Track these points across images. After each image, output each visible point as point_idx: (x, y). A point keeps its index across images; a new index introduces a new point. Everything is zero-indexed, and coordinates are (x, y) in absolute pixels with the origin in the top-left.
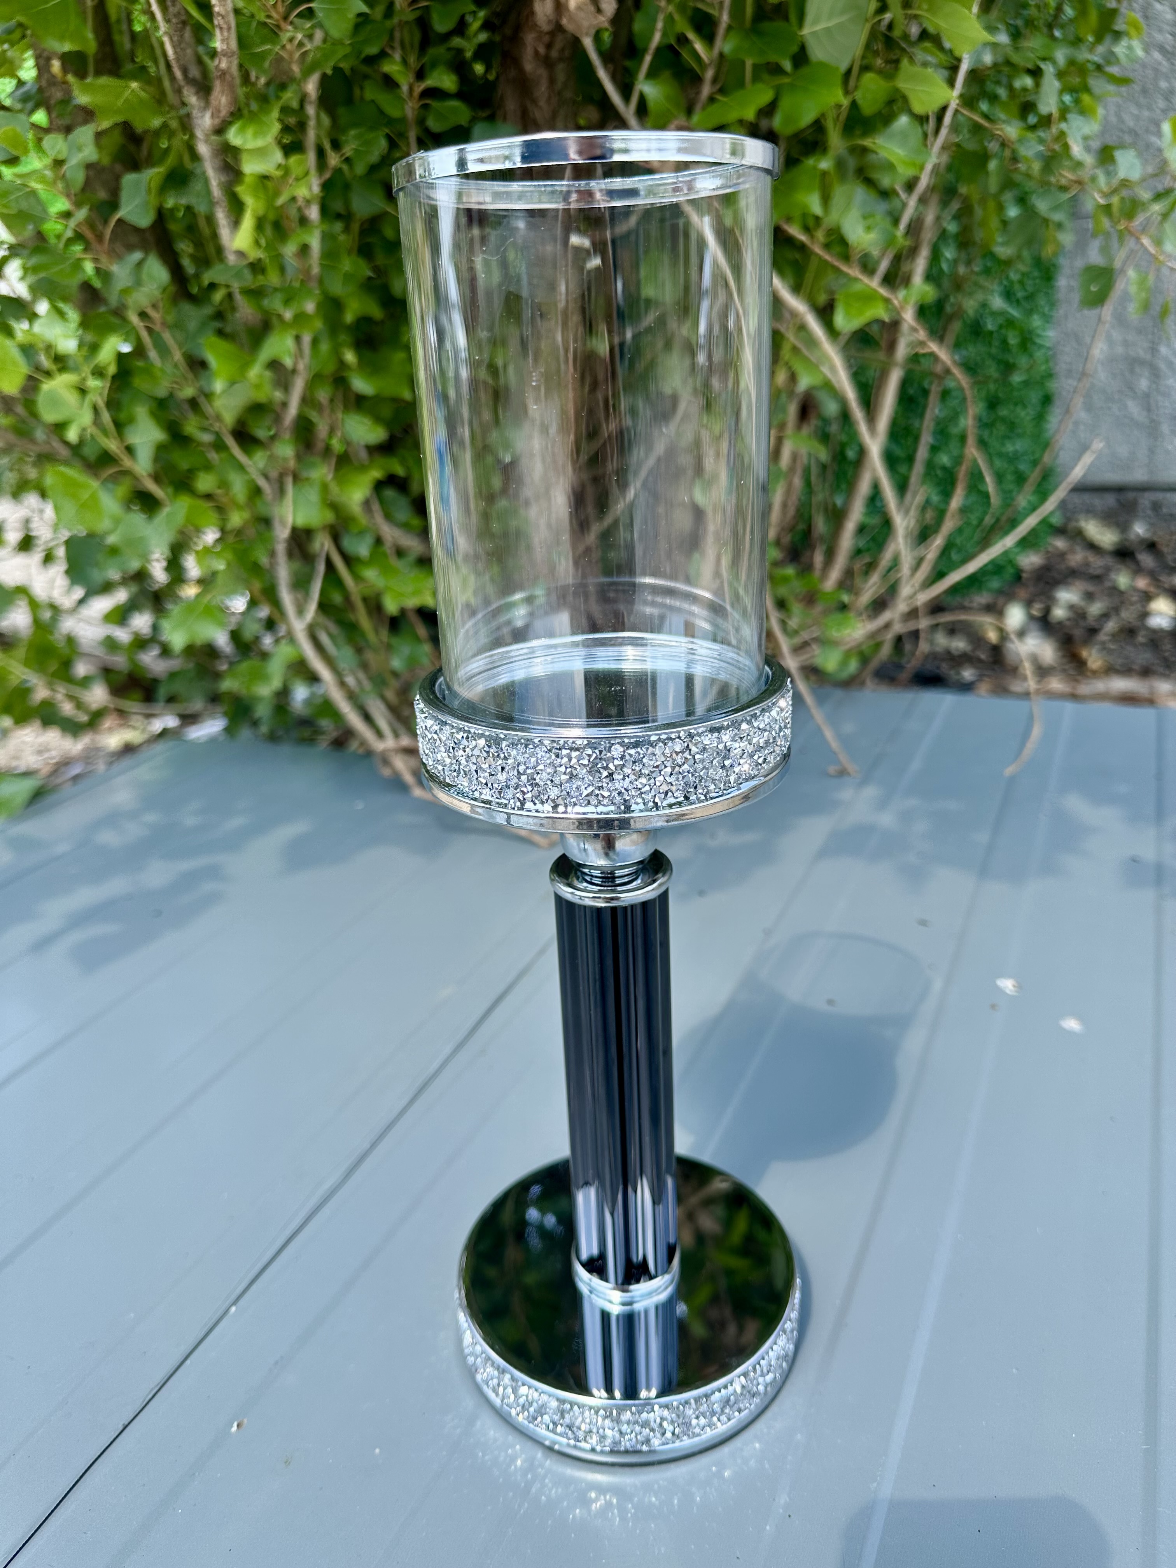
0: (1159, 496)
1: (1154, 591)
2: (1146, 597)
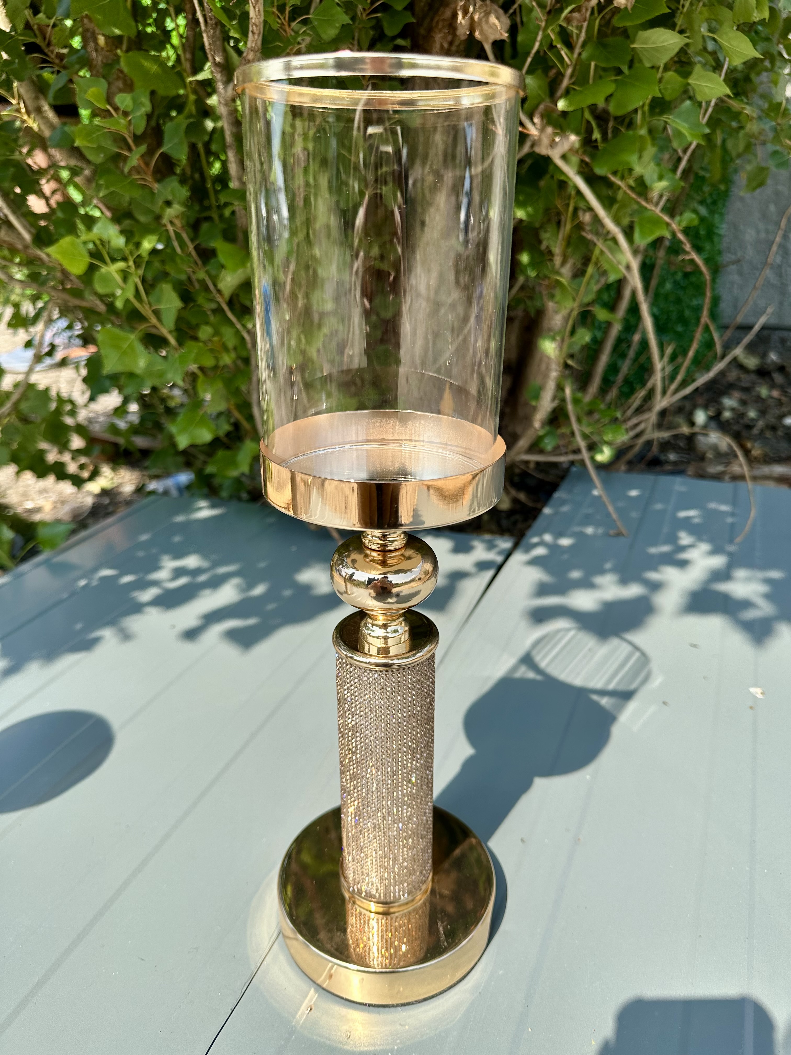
0: (785, 334)
1: (784, 399)
2: (780, 403)
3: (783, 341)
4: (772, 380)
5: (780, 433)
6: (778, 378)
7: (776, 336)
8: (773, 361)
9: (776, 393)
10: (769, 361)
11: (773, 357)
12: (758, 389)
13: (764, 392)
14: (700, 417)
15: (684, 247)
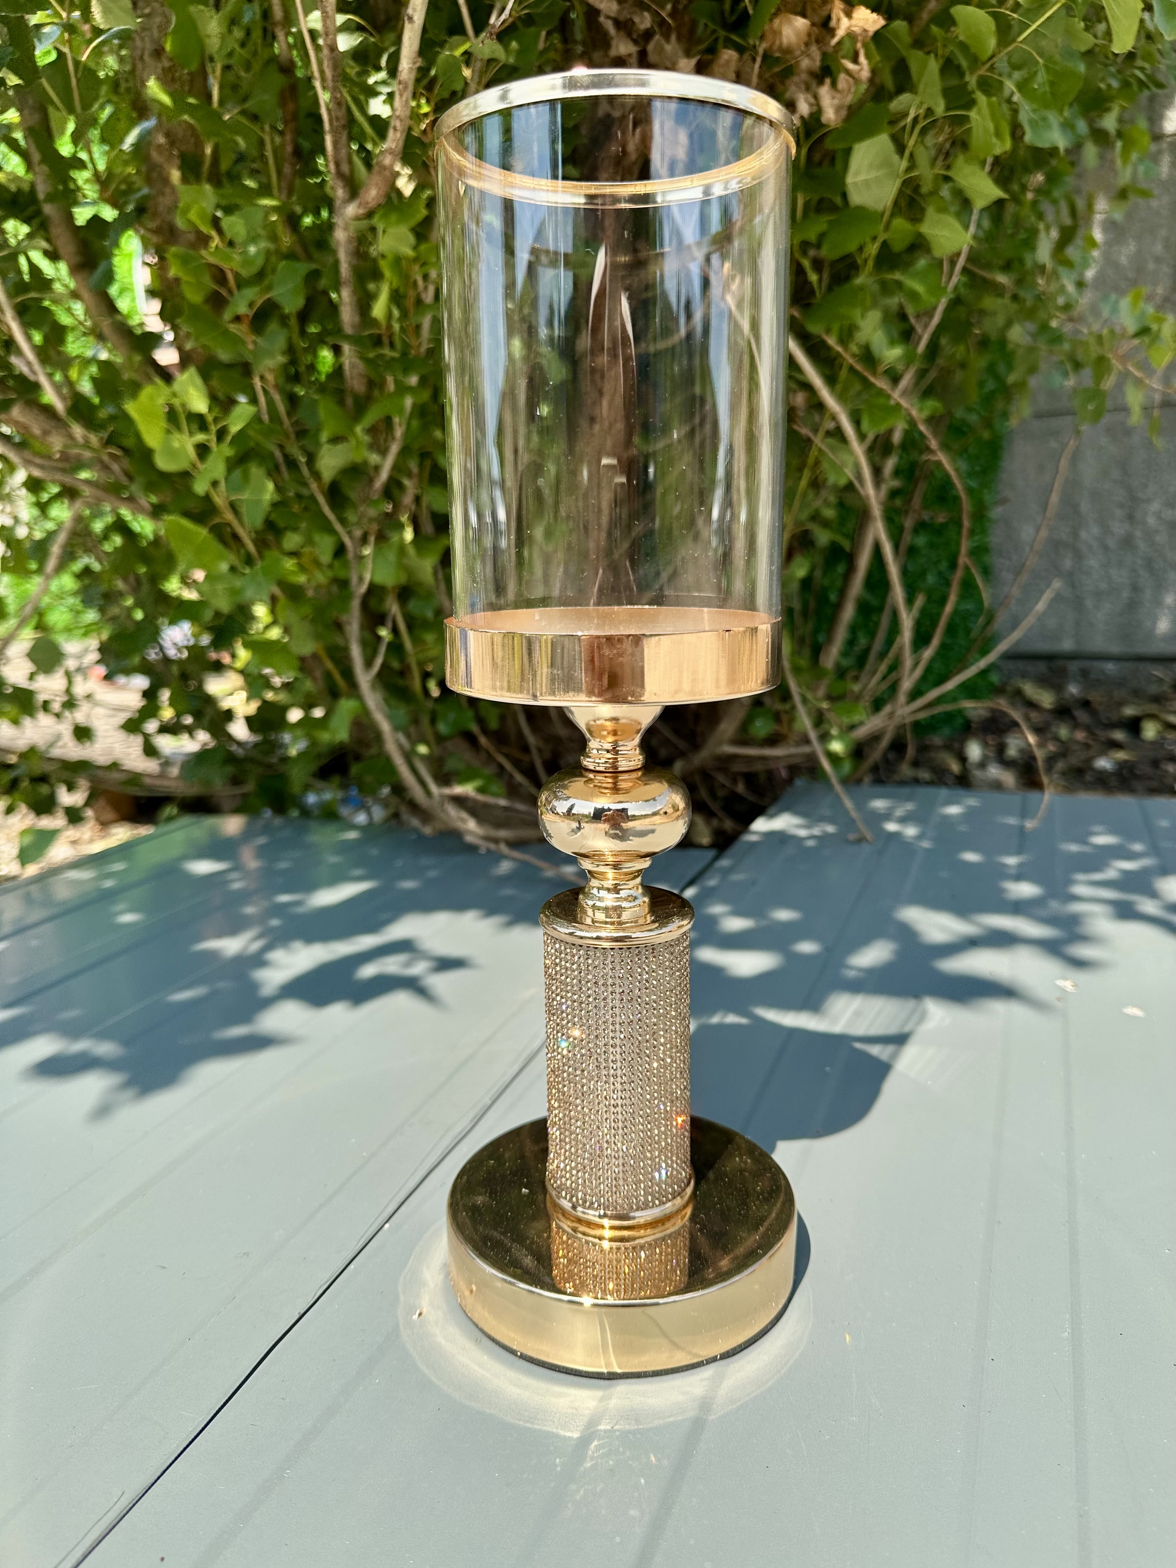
0: (1087, 664)
1: (1091, 742)
2: (1087, 746)
3: (1085, 673)
4: (1073, 718)
5: (1088, 778)
6: (1082, 716)
7: (1073, 667)
8: (1072, 695)
9: (1080, 735)
10: (1067, 696)
11: (1073, 689)
12: (1054, 729)
13: (1063, 732)
14: (974, 751)
15: (927, 442)
